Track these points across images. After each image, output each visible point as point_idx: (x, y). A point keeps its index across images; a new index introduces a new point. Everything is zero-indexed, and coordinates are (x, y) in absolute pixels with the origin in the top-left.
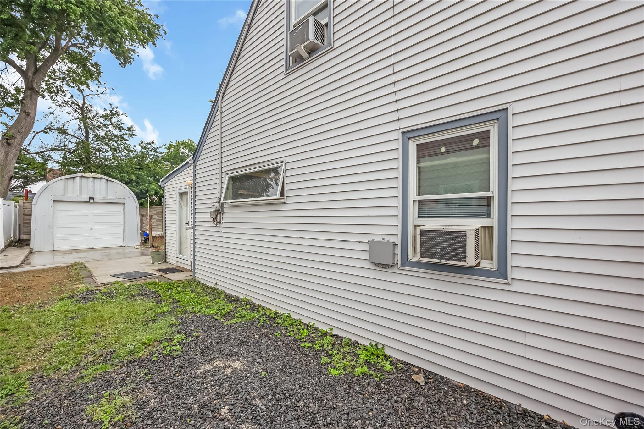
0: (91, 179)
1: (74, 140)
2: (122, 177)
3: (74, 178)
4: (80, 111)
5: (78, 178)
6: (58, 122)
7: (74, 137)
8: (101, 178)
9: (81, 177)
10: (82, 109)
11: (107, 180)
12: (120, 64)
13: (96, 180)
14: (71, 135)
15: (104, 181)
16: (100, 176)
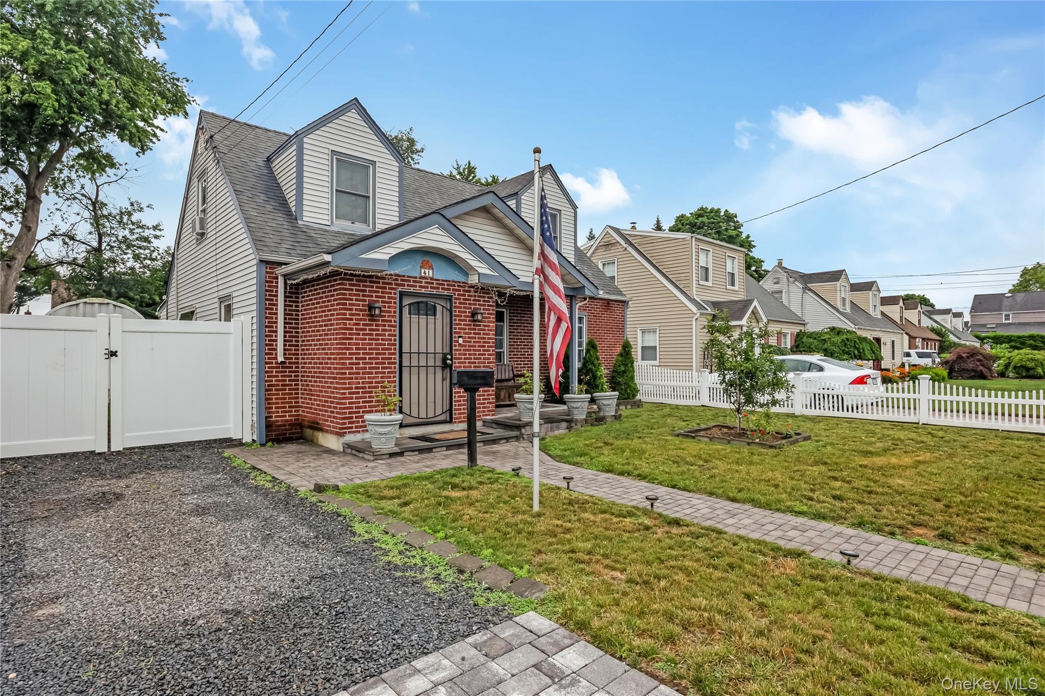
0: (97, 305)
1: (83, 247)
2: (141, 297)
3: (77, 305)
4: (91, 208)
5: (81, 305)
6: (65, 220)
7: (83, 243)
8: (108, 304)
9: (85, 303)
10: (94, 204)
11: (115, 306)
12: (137, 154)
13: (102, 306)
14: (79, 241)
15: (111, 307)
16: (107, 301)
